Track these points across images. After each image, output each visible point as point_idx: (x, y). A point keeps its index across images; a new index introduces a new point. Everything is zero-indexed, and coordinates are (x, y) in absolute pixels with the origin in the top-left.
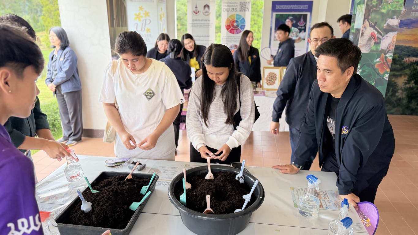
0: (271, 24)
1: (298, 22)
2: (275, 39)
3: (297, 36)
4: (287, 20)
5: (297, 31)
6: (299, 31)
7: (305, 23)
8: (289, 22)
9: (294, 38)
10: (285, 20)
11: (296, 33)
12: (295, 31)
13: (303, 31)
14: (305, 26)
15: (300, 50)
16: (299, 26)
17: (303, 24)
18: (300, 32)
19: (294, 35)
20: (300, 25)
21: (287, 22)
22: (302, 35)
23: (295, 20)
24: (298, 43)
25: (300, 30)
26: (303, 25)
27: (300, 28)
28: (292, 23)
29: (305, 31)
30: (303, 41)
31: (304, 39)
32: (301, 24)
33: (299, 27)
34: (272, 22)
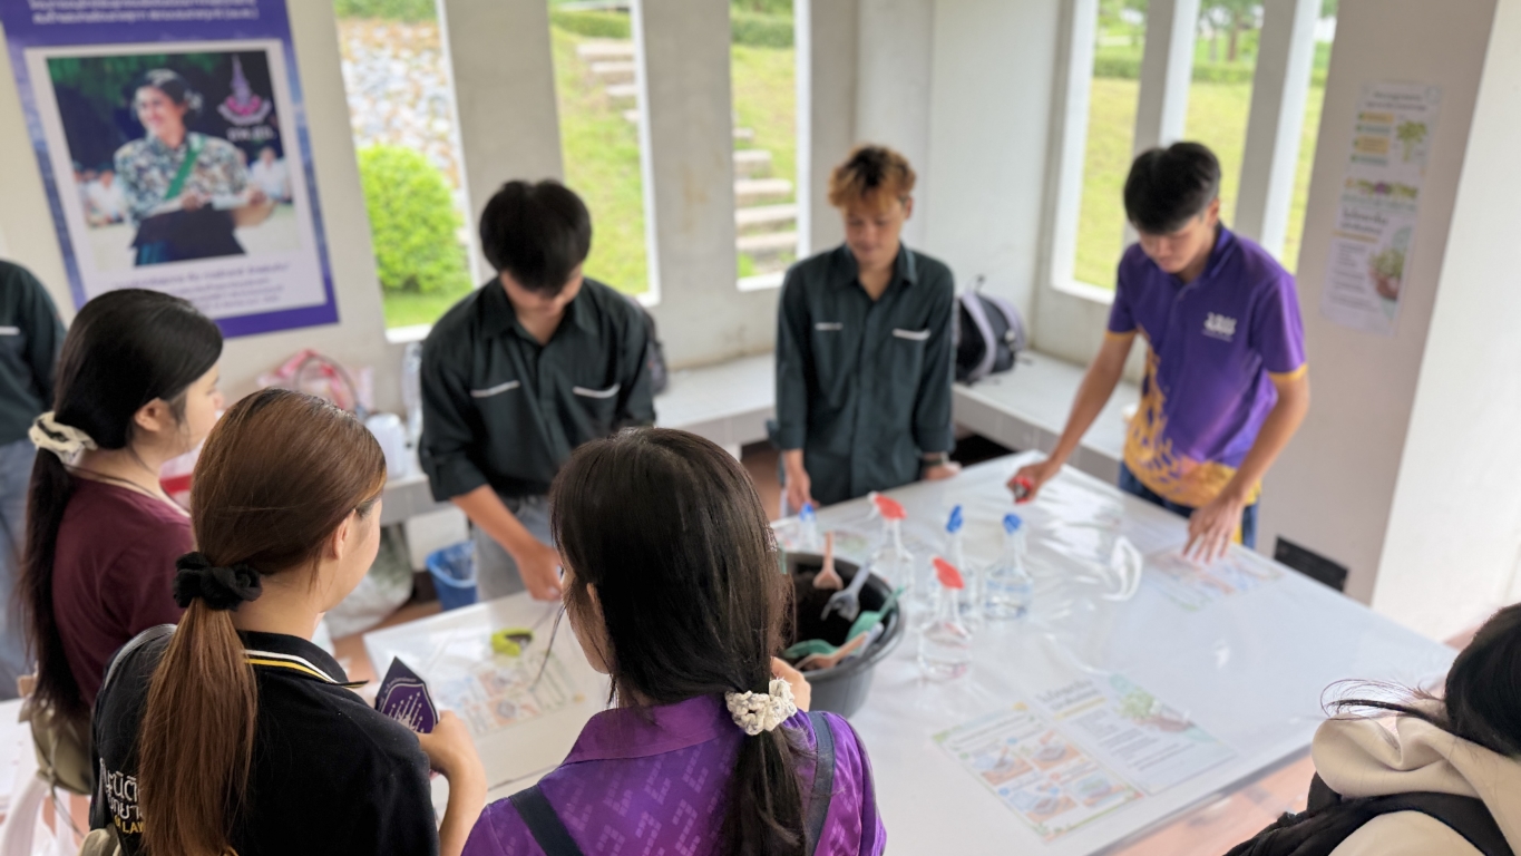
0: (34, 124)
1: (221, 100)
4: (144, 95)
6: (239, 155)
7: (266, 107)
8: (156, 103)
9: (223, 200)
10: (129, 94)
11: (229, 169)
12: (218, 160)
13: (267, 154)
16: (231, 125)
18: (251, 159)
20: (237, 120)
21: (145, 105)
27: (244, 134)
28: (182, 110)
29: (279, 152)
32: (244, 112)
33: (233, 134)
34: (29, 109)
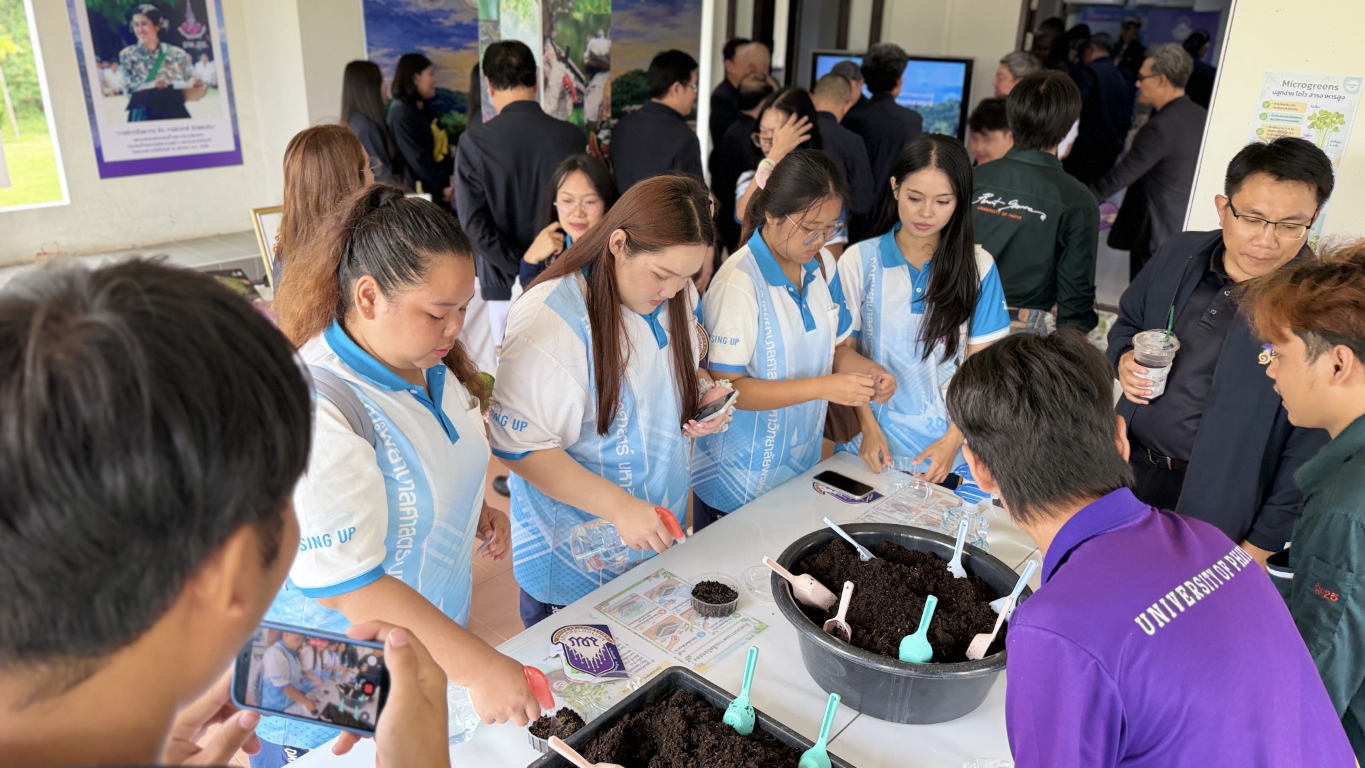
0: (76, 33)
1: (180, 25)
2: (107, 91)
3: (187, 77)
4: (137, 18)
5: (185, 57)
6: (189, 57)
7: (204, 29)
8: (144, 24)
9: (179, 84)
10: (129, 18)
11: (183, 66)
12: (177, 59)
13: (204, 57)
14: (206, 37)
15: (208, 127)
16: (185, 39)
17: (199, 32)
18: (195, 61)
19: (174, 71)
20: (188, 36)
21: (137, 25)
22: (203, 70)
23: (165, 18)
24: (197, 99)
25: (195, 55)
26: (199, 36)
27: (191, 45)
28: (158, 29)
29: (211, 58)
30: (211, 91)
31: (215, 87)
32: (192, 32)
33: (185, 45)
34: (74, 23)
